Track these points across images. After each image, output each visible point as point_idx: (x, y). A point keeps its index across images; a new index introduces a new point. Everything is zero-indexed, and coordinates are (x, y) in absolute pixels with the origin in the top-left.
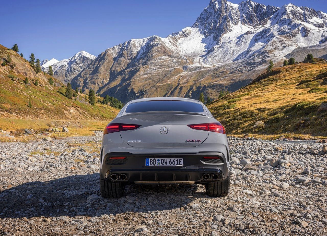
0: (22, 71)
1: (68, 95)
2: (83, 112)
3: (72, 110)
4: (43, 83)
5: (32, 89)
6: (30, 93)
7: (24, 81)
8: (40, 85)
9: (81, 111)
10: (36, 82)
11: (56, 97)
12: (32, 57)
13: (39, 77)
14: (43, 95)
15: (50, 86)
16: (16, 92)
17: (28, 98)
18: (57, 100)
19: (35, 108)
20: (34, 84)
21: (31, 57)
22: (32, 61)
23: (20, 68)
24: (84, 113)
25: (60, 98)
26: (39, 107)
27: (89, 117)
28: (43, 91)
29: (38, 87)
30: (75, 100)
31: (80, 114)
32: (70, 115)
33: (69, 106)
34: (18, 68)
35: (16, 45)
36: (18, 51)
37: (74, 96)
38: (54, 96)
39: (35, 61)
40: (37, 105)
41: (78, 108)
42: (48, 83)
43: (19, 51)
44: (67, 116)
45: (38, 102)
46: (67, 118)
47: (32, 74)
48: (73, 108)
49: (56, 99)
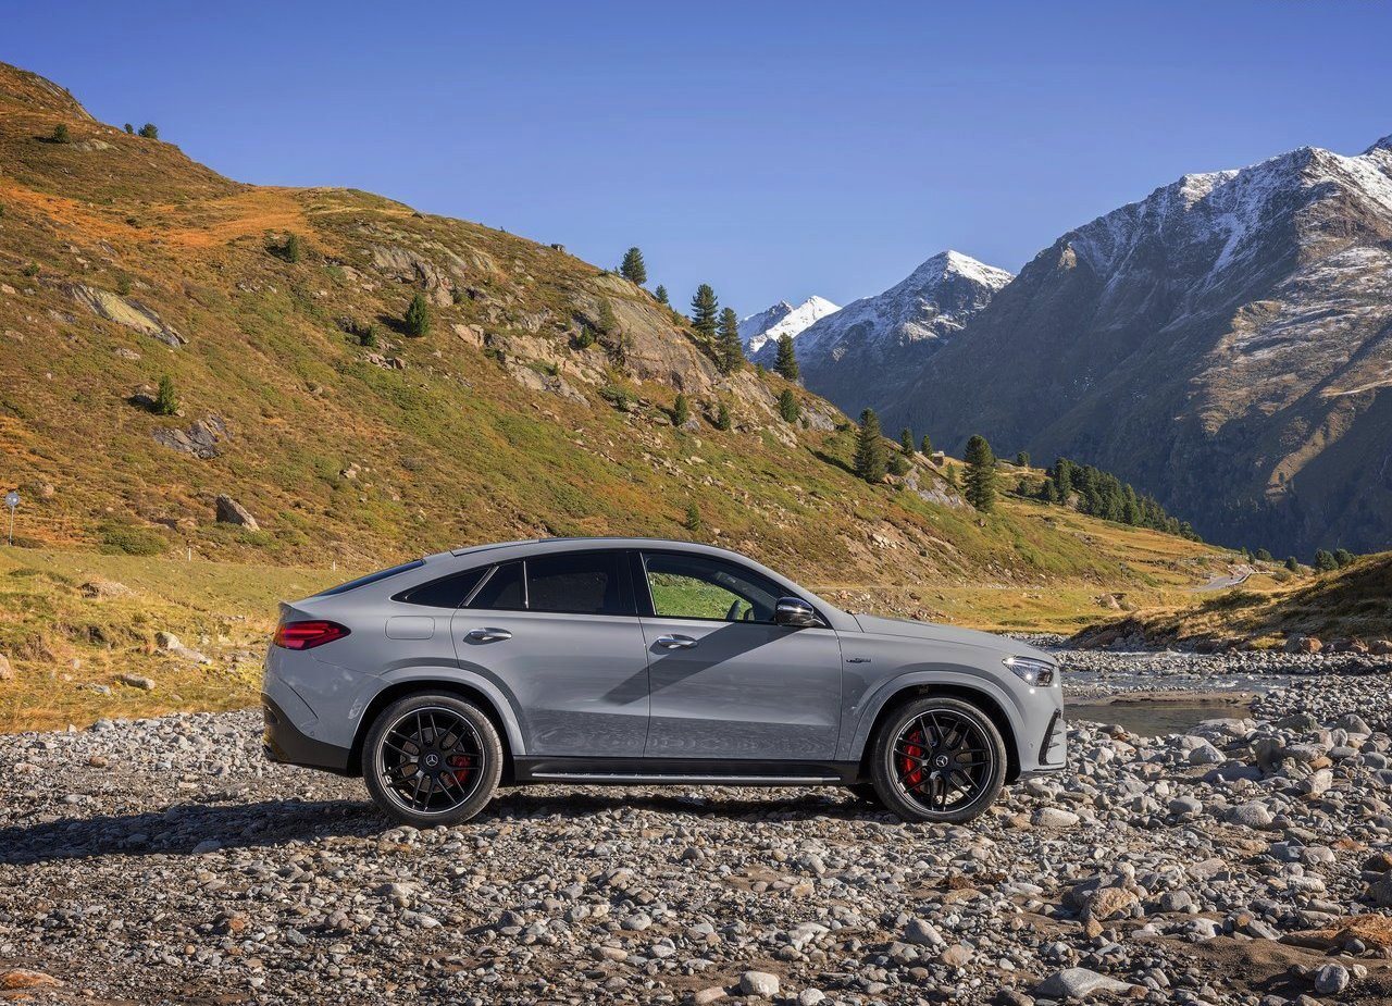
0: (659, 366)
1: (864, 469)
2: (935, 545)
3: (885, 537)
4: (755, 417)
5: (703, 446)
6: (695, 463)
7: (668, 411)
8: (740, 428)
9: (925, 539)
10: (722, 412)
11: (810, 479)
12: (704, 298)
13: (734, 390)
14: (753, 472)
15: (784, 426)
16: (635, 463)
17: (686, 486)
18: (813, 494)
19: (717, 531)
20: (714, 423)
21: (698, 303)
22: (705, 315)
23: (652, 355)
24: (942, 549)
25: (828, 483)
26: (735, 527)
27: (965, 567)
28: (753, 451)
29: (731, 435)
30: (899, 488)
31: (923, 554)
32: (874, 560)
33: (871, 515)
34: (645, 354)
35: (632, 250)
36: (645, 281)
37: (894, 468)
38: (800, 475)
39: (717, 316)
40: (725, 517)
41: (911, 529)
42: (774, 414)
43: (647, 276)
44: (862, 566)
45: (728, 505)
46: (862, 577)
47: (704, 378)
48: (888, 525)
49: (811, 489)
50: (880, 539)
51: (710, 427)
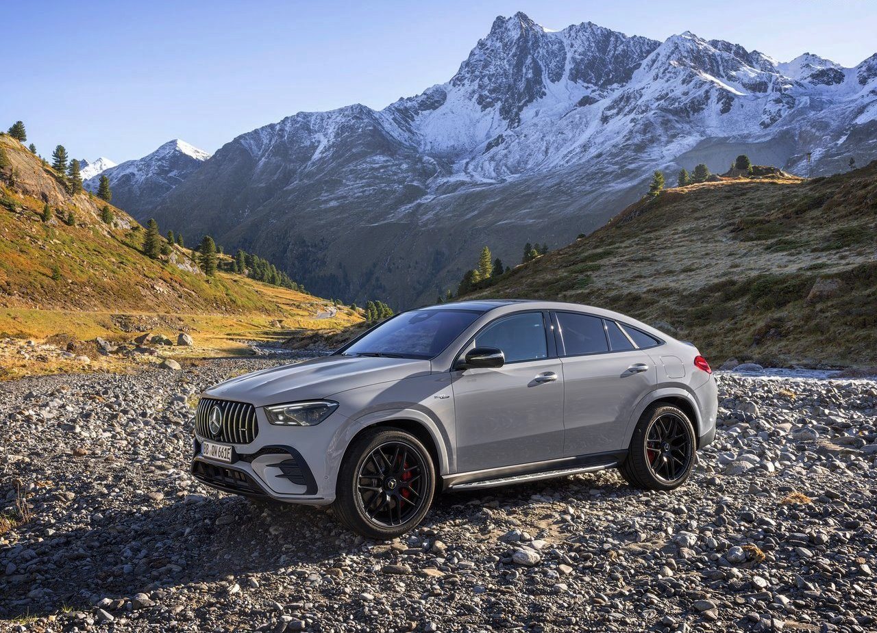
0: (34, 188)
1: (148, 251)
2: (187, 293)
3: (161, 288)
4: (88, 220)
5: (60, 234)
6: (56, 243)
7: (40, 215)
8: (80, 225)
9: (181, 289)
10: (70, 216)
11: (119, 255)
12: (60, 153)
13: (77, 204)
14: (88, 250)
15: (104, 225)
16: (21, 241)
17: (51, 256)
18: (122, 263)
19: (70, 281)
20: (65, 222)
21: (56, 155)
22: (60, 162)
23: (30, 183)
24: (190, 295)
25: (129, 258)
26: (79, 279)
27: (202, 304)
28: (87, 238)
29: (75, 229)
30: (167, 261)
31: (180, 297)
32: (155, 299)
33: (153, 276)
34: (27, 181)
35: (19, 123)
36: (25, 140)
37: (164, 252)
38: (115, 253)
39: (68, 163)
40: (74, 273)
41: (174, 283)
42: (99, 219)
43: (27, 138)
44: (149, 302)
45: (75, 267)
46: (149, 309)
47: (60, 197)
48: (162, 281)
49: (120, 260)
50: (158, 288)
51: (63, 224)
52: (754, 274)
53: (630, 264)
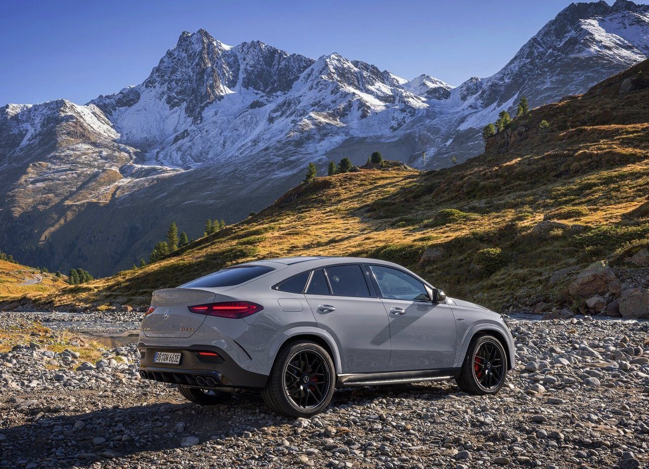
52: (381, 245)
53: (289, 237)
